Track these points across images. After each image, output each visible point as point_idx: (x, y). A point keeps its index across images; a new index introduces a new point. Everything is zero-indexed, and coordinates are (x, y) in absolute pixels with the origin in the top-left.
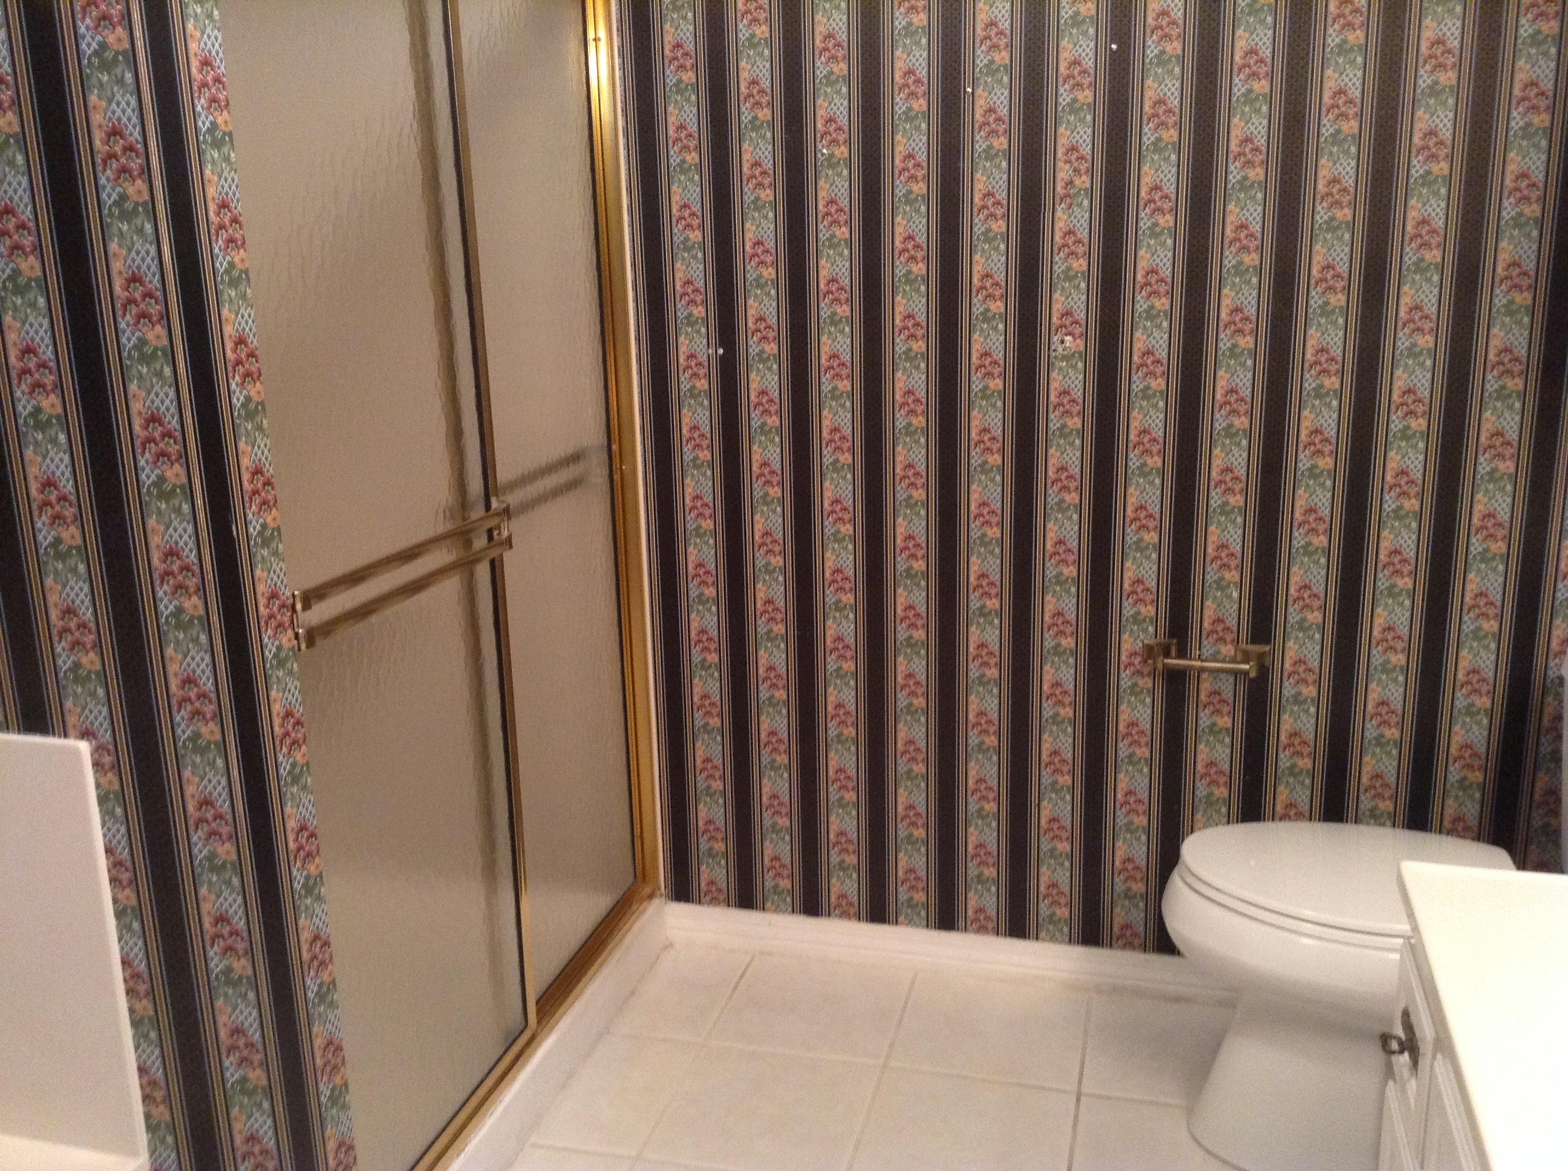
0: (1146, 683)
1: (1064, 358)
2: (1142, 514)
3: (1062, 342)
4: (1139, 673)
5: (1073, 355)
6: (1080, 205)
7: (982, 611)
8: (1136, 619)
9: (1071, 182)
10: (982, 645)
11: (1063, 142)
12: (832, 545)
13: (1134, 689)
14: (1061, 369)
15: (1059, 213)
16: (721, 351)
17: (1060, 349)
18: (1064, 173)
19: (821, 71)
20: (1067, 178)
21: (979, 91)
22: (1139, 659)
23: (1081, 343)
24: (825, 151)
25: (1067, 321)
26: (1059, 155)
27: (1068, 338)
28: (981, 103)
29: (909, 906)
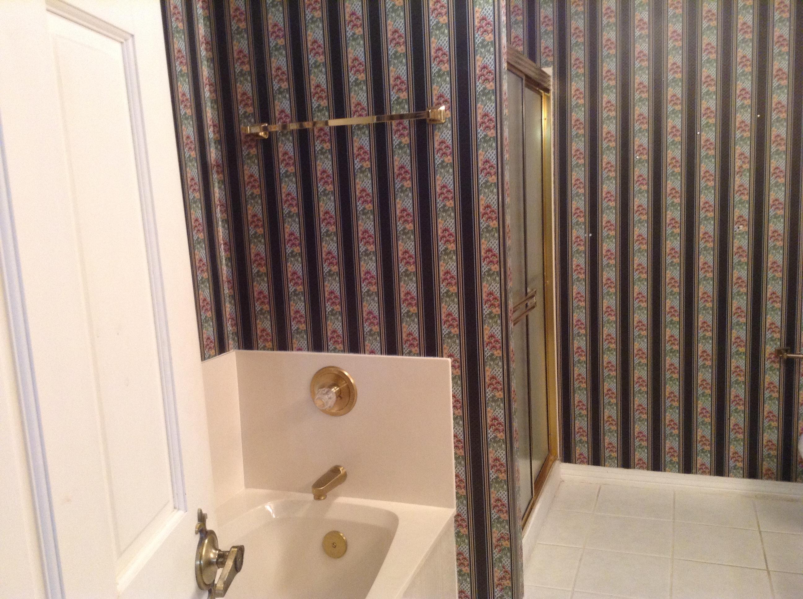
0: (777, 366)
1: (739, 234)
2: (774, 296)
3: (739, 228)
4: (774, 362)
5: (743, 233)
6: (745, 175)
7: (704, 337)
8: (772, 339)
9: (741, 167)
10: (704, 352)
11: (738, 152)
12: (637, 311)
13: (771, 369)
14: (738, 238)
15: (736, 178)
16: (590, 235)
17: (738, 231)
18: (738, 163)
19: (637, 127)
20: (739, 165)
21: (703, 133)
22: (773, 356)
23: (747, 228)
24: (638, 157)
25: (741, 219)
26: (736, 156)
27: (741, 226)
28: (703, 138)
29: (671, 463)
